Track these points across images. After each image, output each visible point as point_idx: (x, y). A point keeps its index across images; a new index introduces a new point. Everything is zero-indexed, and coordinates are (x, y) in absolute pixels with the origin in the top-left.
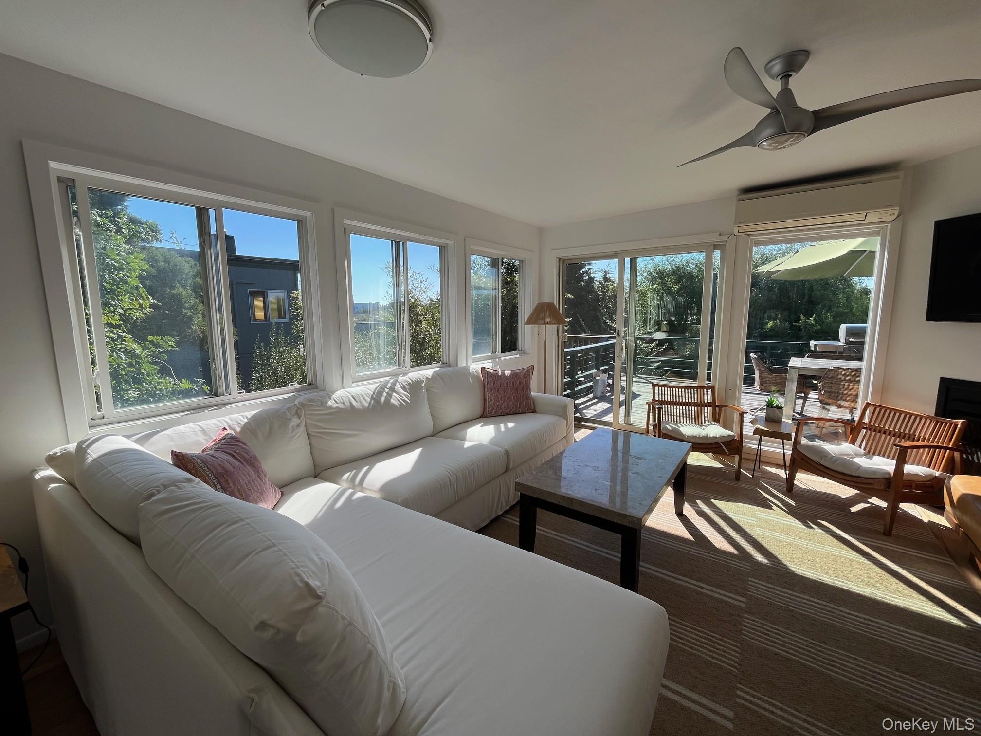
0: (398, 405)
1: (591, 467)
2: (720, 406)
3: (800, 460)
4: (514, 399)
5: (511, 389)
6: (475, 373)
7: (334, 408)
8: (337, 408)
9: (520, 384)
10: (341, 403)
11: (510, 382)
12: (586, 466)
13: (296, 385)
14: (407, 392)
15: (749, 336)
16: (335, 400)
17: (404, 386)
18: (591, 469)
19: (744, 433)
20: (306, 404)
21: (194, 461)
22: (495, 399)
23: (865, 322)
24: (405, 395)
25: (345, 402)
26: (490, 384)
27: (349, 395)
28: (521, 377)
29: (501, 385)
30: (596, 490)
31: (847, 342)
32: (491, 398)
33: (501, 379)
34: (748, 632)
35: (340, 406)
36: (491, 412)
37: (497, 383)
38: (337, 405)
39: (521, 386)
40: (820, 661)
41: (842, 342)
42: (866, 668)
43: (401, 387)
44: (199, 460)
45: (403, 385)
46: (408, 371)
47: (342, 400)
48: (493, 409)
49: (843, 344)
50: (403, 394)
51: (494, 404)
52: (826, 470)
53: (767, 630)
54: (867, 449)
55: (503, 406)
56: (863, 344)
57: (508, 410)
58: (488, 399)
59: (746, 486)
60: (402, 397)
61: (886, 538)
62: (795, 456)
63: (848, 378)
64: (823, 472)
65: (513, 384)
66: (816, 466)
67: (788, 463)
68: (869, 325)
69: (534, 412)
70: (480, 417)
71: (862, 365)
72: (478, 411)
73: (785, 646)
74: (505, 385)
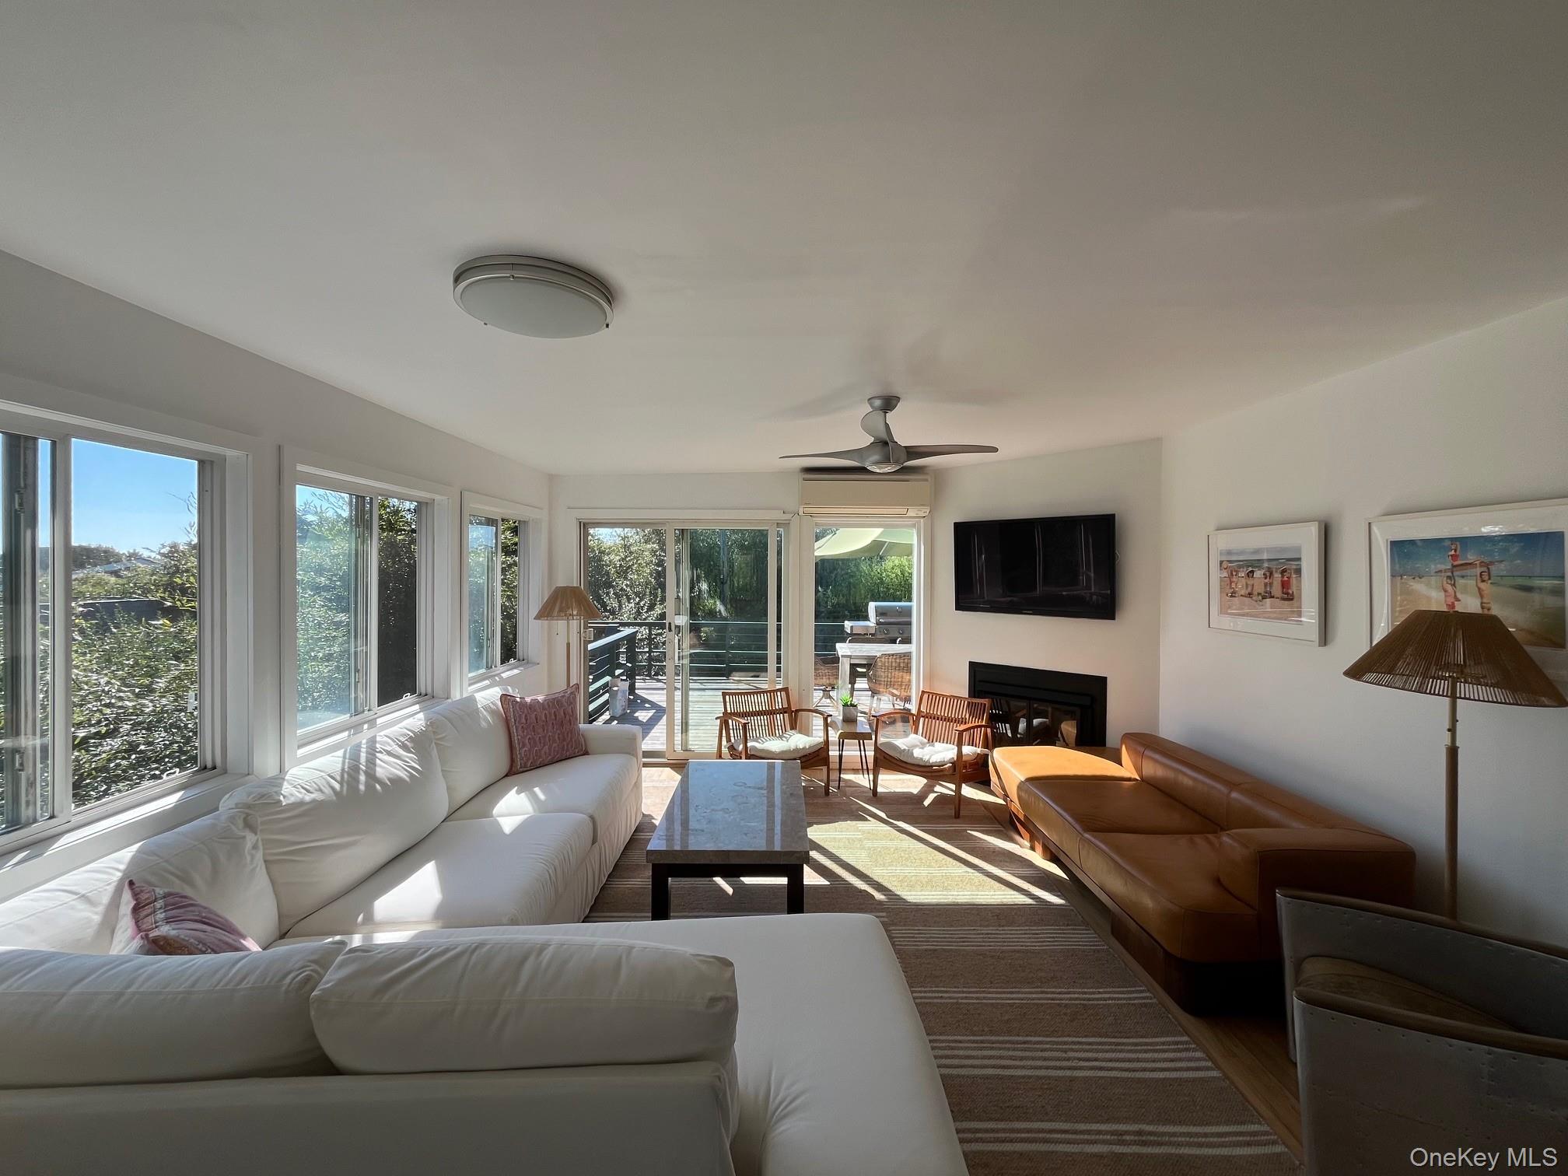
0: (407, 779)
1: (721, 810)
2: (797, 711)
3: (882, 758)
4: (559, 738)
5: (553, 724)
6: (492, 706)
7: (308, 803)
8: (314, 801)
9: (565, 714)
10: (316, 790)
11: (550, 713)
12: (713, 810)
13: (177, 774)
14: (411, 752)
15: (817, 617)
16: (303, 788)
17: (402, 743)
18: (721, 812)
19: (830, 739)
20: (256, 804)
21: (185, 943)
22: (530, 744)
23: (910, 599)
24: (411, 759)
25: (322, 788)
26: (520, 719)
27: (323, 774)
28: (566, 704)
29: (537, 720)
30: (746, 834)
31: (878, 623)
32: (523, 742)
33: (535, 711)
34: (900, 941)
35: (316, 796)
36: (525, 764)
37: (531, 718)
38: (313, 796)
39: (567, 716)
40: (955, 942)
41: (872, 622)
42: (983, 934)
43: (399, 746)
44: (192, 940)
45: (400, 741)
46: (376, 716)
47: (315, 786)
48: (528, 760)
49: (873, 625)
50: (408, 757)
51: (529, 750)
52: (904, 765)
53: (912, 933)
54: (927, 738)
55: (543, 752)
56: (910, 624)
57: (550, 757)
58: (519, 744)
59: (837, 800)
60: (408, 762)
61: (958, 820)
62: (878, 756)
63: (894, 664)
64: (906, 768)
65: (555, 716)
66: (895, 762)
67: (871, 766)
68: (914, 604)
69: (586, 753)
70: (506, 776)
71: (911, 648)
72: (504, 767)
73: (928, 942)
74: (544, 719)
